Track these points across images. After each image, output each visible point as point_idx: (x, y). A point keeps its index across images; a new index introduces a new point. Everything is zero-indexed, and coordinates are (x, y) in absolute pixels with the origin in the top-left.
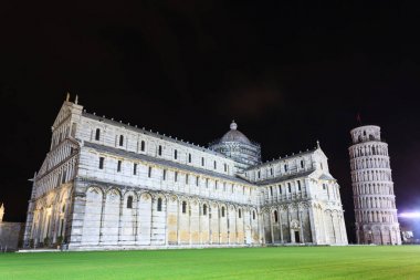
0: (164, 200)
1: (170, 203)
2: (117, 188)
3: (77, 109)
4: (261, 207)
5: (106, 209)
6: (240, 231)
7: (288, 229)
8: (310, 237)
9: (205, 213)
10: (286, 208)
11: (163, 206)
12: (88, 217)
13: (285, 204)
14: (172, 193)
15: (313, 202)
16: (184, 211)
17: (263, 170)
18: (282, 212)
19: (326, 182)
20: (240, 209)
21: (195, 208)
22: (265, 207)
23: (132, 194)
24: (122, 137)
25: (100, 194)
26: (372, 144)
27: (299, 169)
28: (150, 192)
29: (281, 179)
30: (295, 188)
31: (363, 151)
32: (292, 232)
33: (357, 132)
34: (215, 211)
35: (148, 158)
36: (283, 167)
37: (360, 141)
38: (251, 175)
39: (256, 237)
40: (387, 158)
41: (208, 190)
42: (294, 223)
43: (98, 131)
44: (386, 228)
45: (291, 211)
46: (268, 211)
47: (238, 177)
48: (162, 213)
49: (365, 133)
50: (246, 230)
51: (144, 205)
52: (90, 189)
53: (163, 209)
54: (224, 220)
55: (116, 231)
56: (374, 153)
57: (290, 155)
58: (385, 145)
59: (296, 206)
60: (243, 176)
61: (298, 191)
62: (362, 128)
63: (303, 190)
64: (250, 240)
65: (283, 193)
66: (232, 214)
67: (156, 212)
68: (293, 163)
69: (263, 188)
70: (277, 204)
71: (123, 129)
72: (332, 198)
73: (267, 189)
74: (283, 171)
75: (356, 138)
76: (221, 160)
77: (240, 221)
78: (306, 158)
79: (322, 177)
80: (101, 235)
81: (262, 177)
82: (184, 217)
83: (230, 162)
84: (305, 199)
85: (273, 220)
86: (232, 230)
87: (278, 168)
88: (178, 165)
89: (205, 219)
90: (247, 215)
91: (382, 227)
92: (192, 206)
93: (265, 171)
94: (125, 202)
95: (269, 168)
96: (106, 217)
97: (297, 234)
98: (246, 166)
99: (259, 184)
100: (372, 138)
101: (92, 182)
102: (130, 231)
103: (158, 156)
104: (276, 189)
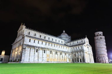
0: (46, 50)
1: (47, 51)
2: (34, 47)
3: (24, 27)
4: (71, 53)
5: (31, 52)
6: (66, 59)
7: (78, 58)
8: (84, 61)
9: (56, 54)
10: (78, 53)
11: (45, 52)
12: (26, 54)
13: (77, 52)
15: (85, 51)
16: (51, 53)
17: (71, 43)
18: (76, 54)
20: (66, 53)
21: (54, 53)
23: (38, 49)
24: (35, 34)
25: (29, 49)
26: (100, 36)
27: (81, 43)
28: (42, 48)
29: (76, 45)
30: (80, 48)
31: (98, 38)
33: (96, 33)
34: (59, 54)
35: (42, 40)
37: (97, 36)
38: (68, 44)
39: (70, 60)
40: (104, 40)
41: (57, 48)
42: (80, 57)
43: (29, 32)
44: (104, 59)
45: (79, 54)
46: (73, 54)
47: (65, 45)
48: (45, 54)
49: (98, 34)
50: (67, 59)
52: (27, 47)
53: (45, 53)
54: (61, 56)
55: (33, 58)
56: (101, 39)
57: (79, 39)
58: (104, 37)
59: (80, 52)
60: (66, 44)
61: (81, 49)
62: (98, 32)
63: (82, 48)
64: (68, 61)
66: (63, 54)
67: (44, 54)
68: (79, 41)
69: (71, 48)
70: (75, 52)
71: (36, 32)
72: (90, 50)
74: (77, 43)
75: (96, 35)
76: (61, 40)
77: (66, 56)
78: (83, 40)
79: (87, 45)
80: (29, 59)
81: (71, 45)
82: (51, 55)
83: (63, 41)
84: (82, 51)
85: (74, 56)
86: (63, 58)
87: (75, 42)
88: (49, 41)
89: (56, 55)
90: (67, 55)
91: (103, 58)
92: (53, 52)
93: (72, 43)
94: (36, 51)
95: (73, 42)
96: (31, 54)
98: (67, 42)
99: (70, 46)
100: (100, 35)
101: (27, 45)
102: (37, 58)
103: (44, 39)
104: (75, 48)
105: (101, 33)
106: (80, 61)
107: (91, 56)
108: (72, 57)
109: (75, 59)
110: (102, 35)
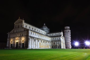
3: (24, 21)
4: (51, 41)
5: (32, 42)
7: (56, 46)
9: (44, 42)
10: (56, 42)
12: (30, 43)
14: (40, 39)
15: (61, 41)
16: (41, 42)
17: (51, 34)
19: (63, 38)
22: (52, 41)
23: (35, 39)
25: (31, 39)
26: (68, 30)
27: (58, 35)
30: (58, 38)
32: (57, 46)
36: (55, 34)
37: (66, 29)
40: (70, 33)
42: (57, 45)
44: (69, 46)
45: (57, 42)
48: (39, 42)
51: (37, 41)
54: (46, 44)
60: (47, 35)
62: (67, 27)
63: (60, 39)
70: (54, 41)
73: (52, 38)
74: (55, 35)
75: (65, 29)
79: (62, 37)
80: (32, 46)
81: (51, 36)
84: (60, 41)
85: (53, 44)
86: (47, 46)
90: (49, 43)
97: (58, 47)
98: (47, 33)
100: (68, 29)
101: (31, 37)
102: (35, 46)
104: (54, 38)
105: (69, 27)
106: (57, 47)
107: (64, 44)
108: (52, 45)
109: (54, 46)
110: (69, 29)
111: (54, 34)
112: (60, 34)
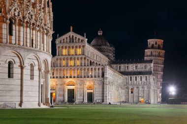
4: (124, 86)
18: (135, 89)
26: (159, 51)
33: (151, 42)
36: (134, 66)
37: (153, 47)
40: (163, 59)
42: (141, 95)
45: (141, 89)
49: (156, 43)
56: (159, 56)
61: (145, 81)
63: (148, 81)
65: (138, 80)
70: (134, 85)
73: (128, 77)
74: (135, 69)
78: (148, 65)
84: (148, 85)
85: (130, 92)
93: (123, 66)
95: (126, 65)
104: (134, 78)
111: (130, 66)
112: (149, 67)
